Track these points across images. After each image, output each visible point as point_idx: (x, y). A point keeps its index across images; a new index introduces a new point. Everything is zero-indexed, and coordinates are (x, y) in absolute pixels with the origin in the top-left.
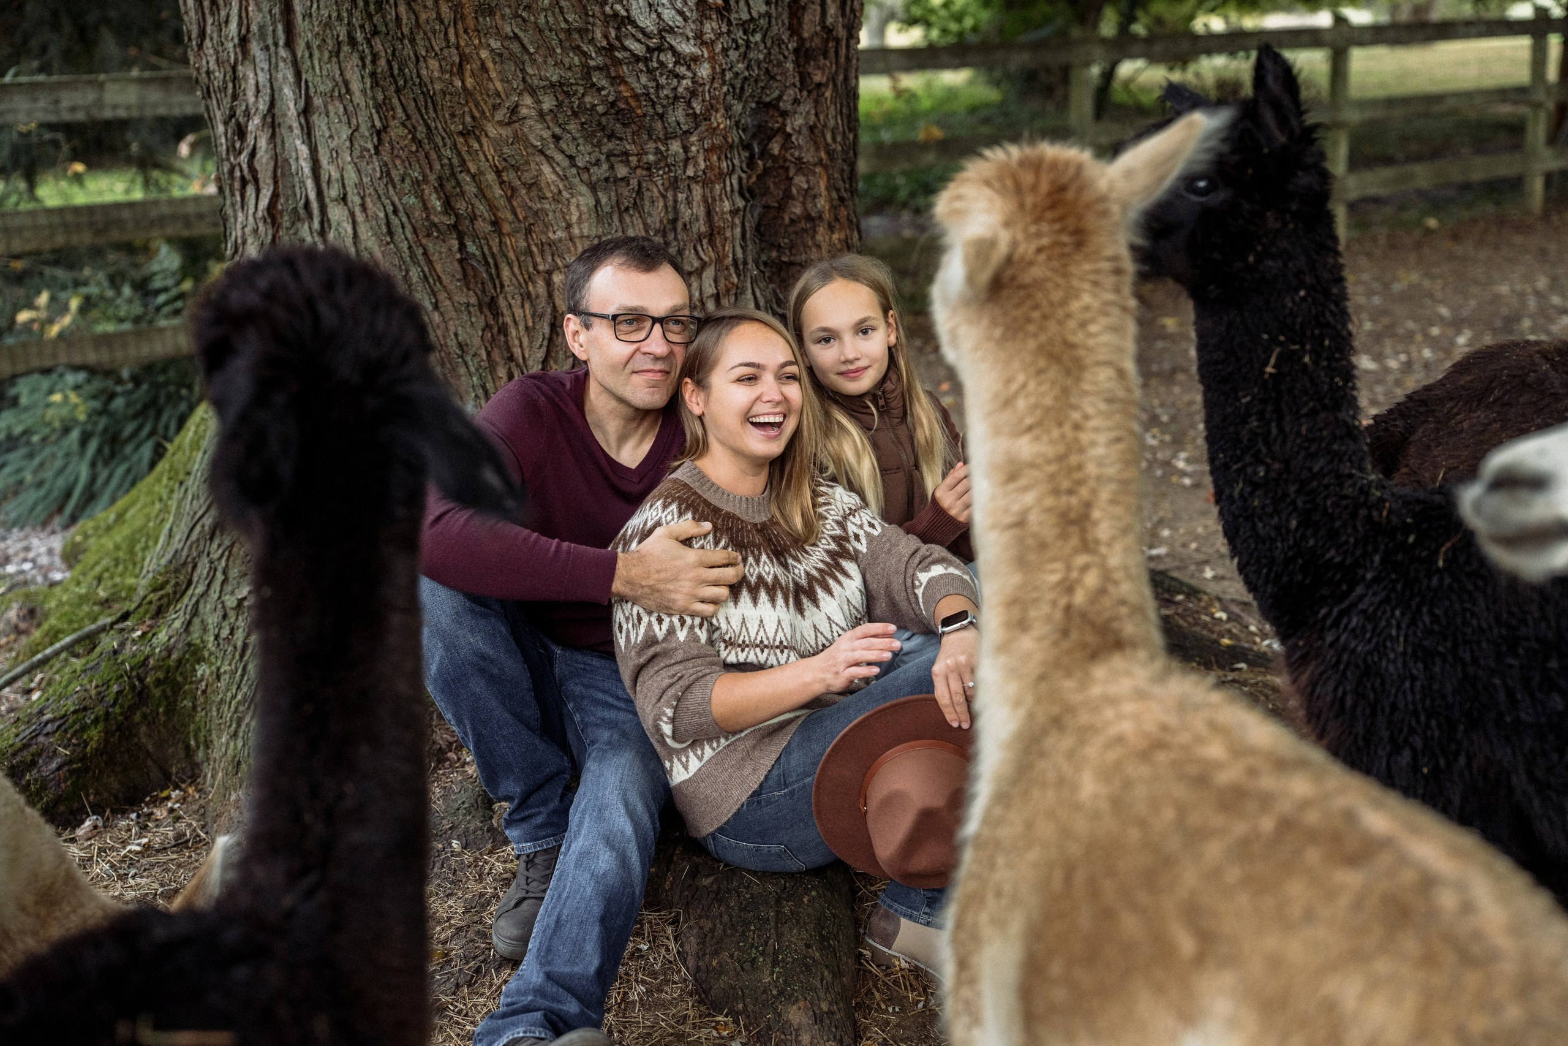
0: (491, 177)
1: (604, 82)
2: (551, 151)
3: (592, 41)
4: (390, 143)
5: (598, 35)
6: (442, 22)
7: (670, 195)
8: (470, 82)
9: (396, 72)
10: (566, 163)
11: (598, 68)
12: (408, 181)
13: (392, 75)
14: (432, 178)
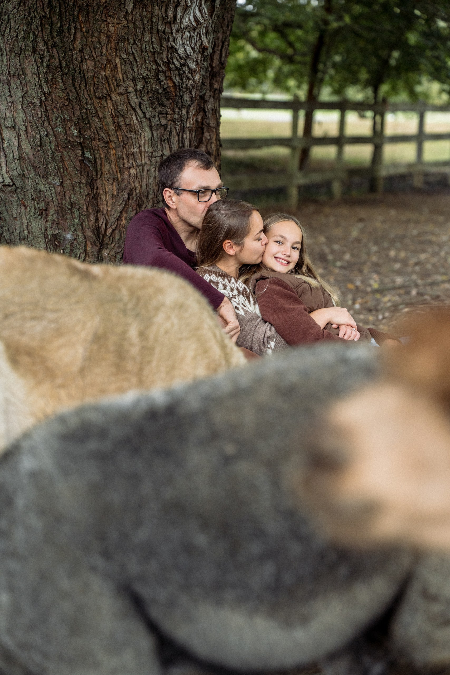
0: (109, 120)
1: (163, 79)
2: (138, 110)
3: (162, 59)
4: (52, 100)
5: (164, 56)
6: (100, 43)
7: (181, 134)
8: (108, 73)
9: (64, 65)
10: (142, 115)
11: (162, 71)
12: (59, 120)
13: (61, 67)
14: (75, 119)
